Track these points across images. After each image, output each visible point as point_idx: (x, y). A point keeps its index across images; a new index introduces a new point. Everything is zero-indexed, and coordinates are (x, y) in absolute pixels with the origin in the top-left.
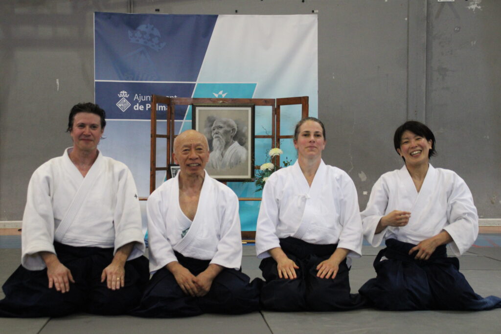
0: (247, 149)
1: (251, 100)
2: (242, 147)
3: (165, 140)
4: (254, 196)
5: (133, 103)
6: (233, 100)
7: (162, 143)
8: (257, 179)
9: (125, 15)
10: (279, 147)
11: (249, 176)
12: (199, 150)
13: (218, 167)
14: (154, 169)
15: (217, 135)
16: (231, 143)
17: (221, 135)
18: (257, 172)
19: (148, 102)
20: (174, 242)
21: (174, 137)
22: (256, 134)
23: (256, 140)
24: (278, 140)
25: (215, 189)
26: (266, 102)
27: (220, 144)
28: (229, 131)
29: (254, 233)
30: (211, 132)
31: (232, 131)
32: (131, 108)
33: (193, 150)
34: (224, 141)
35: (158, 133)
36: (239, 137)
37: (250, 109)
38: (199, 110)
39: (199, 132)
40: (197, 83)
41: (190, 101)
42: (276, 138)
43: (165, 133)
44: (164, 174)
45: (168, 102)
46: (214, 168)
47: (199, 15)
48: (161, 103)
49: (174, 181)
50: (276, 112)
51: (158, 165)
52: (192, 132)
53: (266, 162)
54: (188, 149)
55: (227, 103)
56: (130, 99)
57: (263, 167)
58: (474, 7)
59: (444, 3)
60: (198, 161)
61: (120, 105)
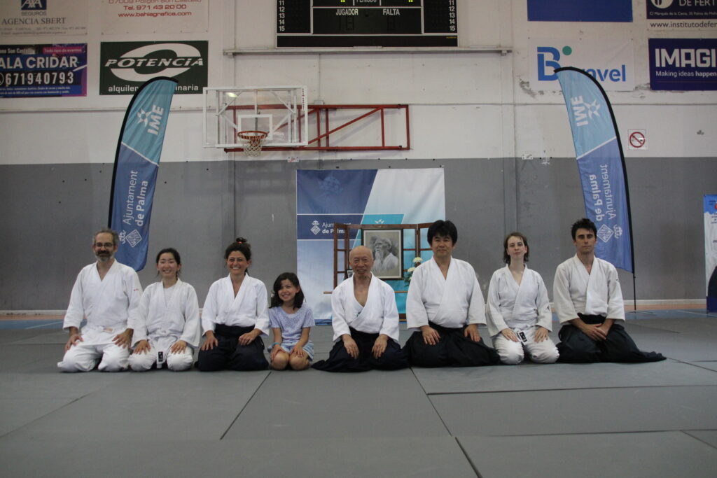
0: (398, 258)
1: (401, 225)
2: (395, 257)
3: (343, 253)
4: (403, 290)
5: (322, 228)
6: (389, 225)
7: (341, 255)
8: (405, 278)
9: (316, 172)
10: (420, 257)
11: (400, 277)
12: (364, 260)
13: (379, 270)
14: (336, 273)
15: (378, 249)
16: (387, 254)
17: (381, 249)
18: (405, 273)
19: (332, 228)
20: (349, 320)
21: (350, 250)
22: (405, 247)
23: (405, 252)
24: (419, 252)
26: (411, 226)
27: (381, 255)
28: (387, 246)
29: (405, 314)
30: (374, 247)
32: (321, 231)
33: (361, 261)
34: (383, 253)
35: (339, 248)
36: (393, 250)
37: (400, 231)
38: (366, 233)
39: (366, 247)
40: (364, 214)
41: (360, 226)
42: (418, 251)
43: (343, 248)
44: (343, 275)
45: (345, 228)
46: (376, 271)
47: (365, 170)
48: (341, 228)
49: (350, 280)
50: (418, 233)
51: (339, 270)
52: (361, 247)
53: (411, 267)
54: (357, 260)
55: (384, 227)
56: (320, 226)
57: (410, 270)
58: (545, 163)
59: (526, 160)
60: (365, 268)
61: (313, 230)
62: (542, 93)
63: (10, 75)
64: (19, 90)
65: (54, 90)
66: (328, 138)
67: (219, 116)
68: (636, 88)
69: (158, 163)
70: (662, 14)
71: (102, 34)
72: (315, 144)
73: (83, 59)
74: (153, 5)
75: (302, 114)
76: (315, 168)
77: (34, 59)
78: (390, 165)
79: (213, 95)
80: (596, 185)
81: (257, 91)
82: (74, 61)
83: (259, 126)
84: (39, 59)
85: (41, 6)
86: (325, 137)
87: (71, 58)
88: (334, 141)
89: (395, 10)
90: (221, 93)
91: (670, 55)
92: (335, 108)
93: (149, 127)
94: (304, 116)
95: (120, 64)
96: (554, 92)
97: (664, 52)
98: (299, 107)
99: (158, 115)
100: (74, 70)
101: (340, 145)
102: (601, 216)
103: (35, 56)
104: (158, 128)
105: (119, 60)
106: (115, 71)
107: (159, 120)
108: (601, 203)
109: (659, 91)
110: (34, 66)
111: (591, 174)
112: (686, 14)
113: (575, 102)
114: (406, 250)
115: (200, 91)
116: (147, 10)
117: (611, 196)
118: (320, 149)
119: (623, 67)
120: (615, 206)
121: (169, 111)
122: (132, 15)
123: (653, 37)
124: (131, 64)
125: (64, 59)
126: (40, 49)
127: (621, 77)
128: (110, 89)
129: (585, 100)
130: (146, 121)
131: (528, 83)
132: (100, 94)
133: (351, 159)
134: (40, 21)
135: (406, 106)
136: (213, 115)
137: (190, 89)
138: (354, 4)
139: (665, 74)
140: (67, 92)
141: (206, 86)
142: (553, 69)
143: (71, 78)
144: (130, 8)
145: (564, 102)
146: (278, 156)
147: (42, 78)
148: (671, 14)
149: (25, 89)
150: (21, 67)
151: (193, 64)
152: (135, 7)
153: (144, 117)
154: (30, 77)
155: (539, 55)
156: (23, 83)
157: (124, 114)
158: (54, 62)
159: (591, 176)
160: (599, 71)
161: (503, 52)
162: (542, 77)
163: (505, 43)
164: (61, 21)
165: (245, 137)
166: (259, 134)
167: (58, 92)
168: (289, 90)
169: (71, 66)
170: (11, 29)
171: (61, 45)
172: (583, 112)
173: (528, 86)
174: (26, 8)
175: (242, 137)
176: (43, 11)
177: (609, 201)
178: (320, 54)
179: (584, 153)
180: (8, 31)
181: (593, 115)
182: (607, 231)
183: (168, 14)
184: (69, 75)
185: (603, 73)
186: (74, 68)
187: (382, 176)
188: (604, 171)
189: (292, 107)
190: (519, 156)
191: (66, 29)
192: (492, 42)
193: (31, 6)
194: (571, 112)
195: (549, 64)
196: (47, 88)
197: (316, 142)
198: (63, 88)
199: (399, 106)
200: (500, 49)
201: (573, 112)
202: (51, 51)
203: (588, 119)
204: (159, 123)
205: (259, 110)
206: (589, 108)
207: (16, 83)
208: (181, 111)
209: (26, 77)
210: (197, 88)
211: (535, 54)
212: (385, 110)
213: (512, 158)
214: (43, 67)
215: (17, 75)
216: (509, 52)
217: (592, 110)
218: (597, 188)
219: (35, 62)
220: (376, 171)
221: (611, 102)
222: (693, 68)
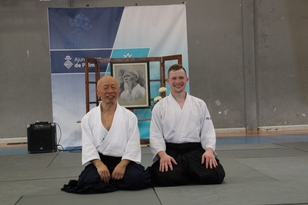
0: (145, 88)
1: (147, 58)
2: (142, 87)
5: (74, 63)
6: (136, 59)
7: (92, 87)
9: (67, 9)
10: (165, 87)
11: (147, 105)
13: (128, 100)
15: (126, 81)
16: (135, 85)
17: (129, 81)
18: (152, 102)
19: (83, 62)
22: (151, 78)
23: (151, 83)
25: (123, 112)
26: (156, 59)
27: (129, 86)
28: (134, 78)
30: (123, 79)
31: (135, 78)
32: (73, 66)
33: (110, 88)
34: (131, 84)
35: (90, 80)
36: (140, 81)
37: (146, 64)
38: (115, 66)
39: (115, 78)
40: (113, 49)
41: (109, 60)
42: (163, 81)
43: (94, 81)
45: (96, 61)
46: (125, 101)
49: (98, 108)
50: (162, 65)
51: (91, 101)
52: (111, 78)
53: (157, 96)
54: (107, 87)
55: (132, 61)
57: (156, 99)
60: (113, 94)
61: (66, 65)
114: (152, 81)
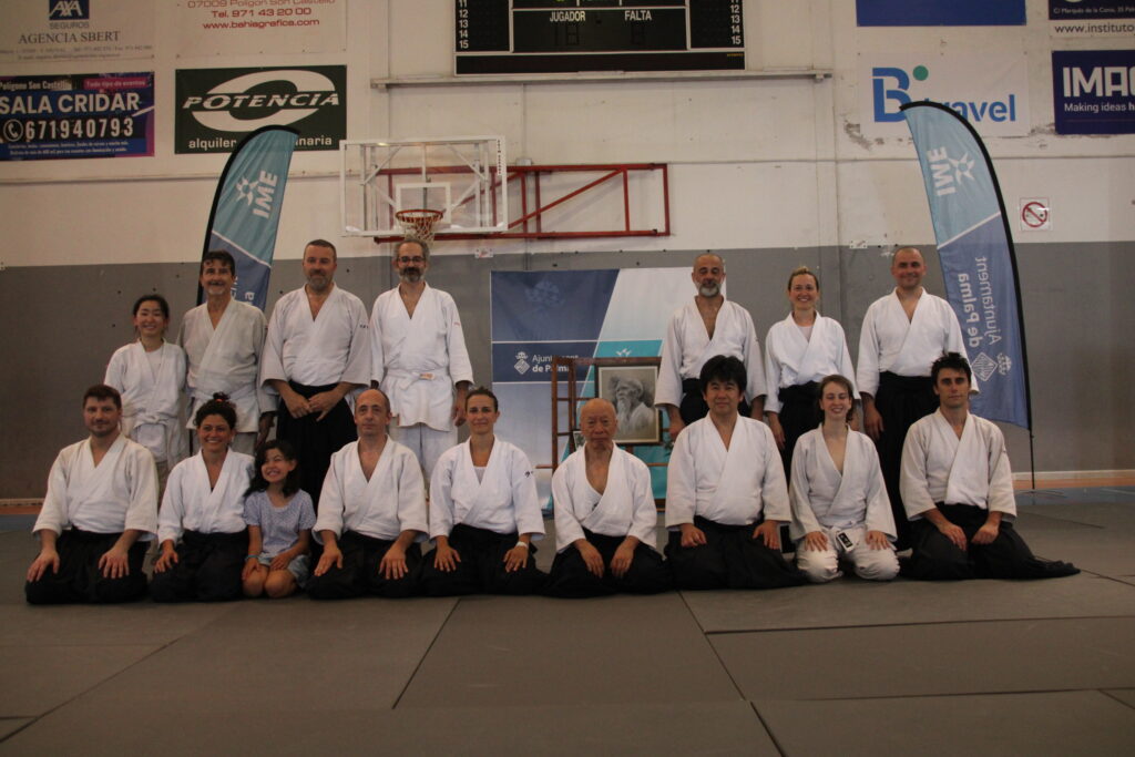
0: (654, 410)
2: (648, 408)
3: (566, 404)
4: (661, 461)
5: (532, 364)
6: (639, 358)
7: (563, 406)
8: (666, 442)
9: (522, 273)
11: (657, 440)
12: (604, 421)
13: (624, 430)
14: (556, 435)
15: (622, 397)
16: (637, 404)
17: (627, 397)
18: (666, 435)
19: (547, 363)
20: (581, 517)
21: (576, 400)
27: (626, 405)
28: (634, 392)
30: (615, 394)
31: (637, 392)
32: (530, 369)
33: (599, 423)
34: (630, 403)
35: (560, 395)
38: (602, 371)
40: (599, 341)
41: (591, 361)
44: (565, 439)
45: (569, 363)
46: (619, 432)
47: (599, 271)
48: (562, 364)
49: (581, 452)
51: (560, 431)
54: (593, 420)
55: (631, 362)
56: (528, 361)
58: (887, 254)
59: (856, 251)
60: (604, 435)
61: (517, 367)
62: (880, 141)
63: (33, 124)
64: (47, 148)
65: (102, 146)
66: (539, 218)
67: (365, 186)
68: (1033, 131)
69: (271, 261)
70: (1074, 11)
71: (178, 56)
72: (518, 229)
73: (147, 97)
74: (257, 9)
75: (497, 180)
76: (519, 268)
77: (70, 99)
78: (639, 261)
79: (355, 152)
80: (968, 290)
81: (427, 144)
82: (133, 100)
83: (429, 201)
84: (78, 97)
85: (80, 13)
86: (534, 218)
87: (129, 95)
88: (550, 223)
89: (646, 13)
90: (368, 150)
91: (1087, 79)
92: (549, 170)
93: (254, 205)
94: (500, 184)
95: (207, 104)
96: (900, 140)
97: (1077, 72)
98: (493, 170)
99: (269, 186)
100: (134, 115)
101: (558, 229)
102: (977, 339)
103: (72, 94)
104: (268, 208)
105: (205, 97)
106: (199, 116)
107: (270, 195)
108: (977, 319)
109: (1069, 137)
110: (70, 108)
111: (962, 272)
112: (1113, 10)
113: (934, 157)
115: (335, 147)
116: (248, 18)
117: (992, 307)
118: (527, 237)
119: (1012, 98)
120: (1000, 323)
121: (286, 179)
122: (225, 26)
123: (1059, 48)
124: (225, 104)
125: (118, 96)
126: (80, 82)
127: (1008, 115)
128: (192, 145)
129: (950, 155)
130: (250, 196)
131: (858, 126)
132: (176, 152)
133: (577, 253)
134: (78, 36)
135: (664, 166)
136: (356, 184)
137: (319, 143)
138: (578, 4)
139: (1079, 108)
140: (123, 149)
141: (345, 138)
142: (900, 104)
143: (130, 127)
144: (223, 15)
145: (915, 155)
146: (459, 249)
147: (84, 128)
148: (1088, 11)
149: (57, 146)
150: (50, 111)
151: (323, 104)
152: (229, 13)
153: (247, 190)
154: (65, 126)
155: (875, 81)
156: (54, 136)
157: (215, 183)
158: (102, 102)
159: (960, 275)
160: (972, 105)
161: (818, 77)
162: (881, 115)
163: (821, 62)
164: (113, 36)
165: (408, 220)
166: (429, 215)
167: (109, 150)
168: (476, 143)
169: (129, 108)
170: (34, 51)
171: (113, 75)
172: (946, 173)
173: (859, 131)
174: (56, 16)
175: (403, 219)
176: (84, 21)
177: (991, 315)
178: (525, 83)
179: (949, 238)
180: (28, 55)
181: (963, 177)
182: (987, 363)
183: (282, 24)
184: (125, 122)
185: (978, 109)
186: (133, 111)
187: (627, 280)
188: (982, 267)
189: (482, 170)
190: (845, 243)
191: (120, 49)
192: (801, 60)
193: (64, 13)
194: (928, 173)
195: (892, 94)
196: (91, 144)
197: (521, 225)
198: (118, 143)
199: (652, 166)
200: (813, 72)
201: (931, 173)
202: (96, 84)
203: (954, 183)
204: (269, 199)
205: (430, 176)
206: (957, 167)
207: (41, 137)
208: (304, 178)
209: (58, 126)
210: (329, 141)
211: (870, 78)
212: (629, 172)
213: (834, 247)
214: (84, 110)
215: (44, 123)
216: (826, 76)
217: (961, 170)
218: (969, 295)
219: (73, 103)
220: (617, 271)
221: (991, 154)
222: (1125, 97)
